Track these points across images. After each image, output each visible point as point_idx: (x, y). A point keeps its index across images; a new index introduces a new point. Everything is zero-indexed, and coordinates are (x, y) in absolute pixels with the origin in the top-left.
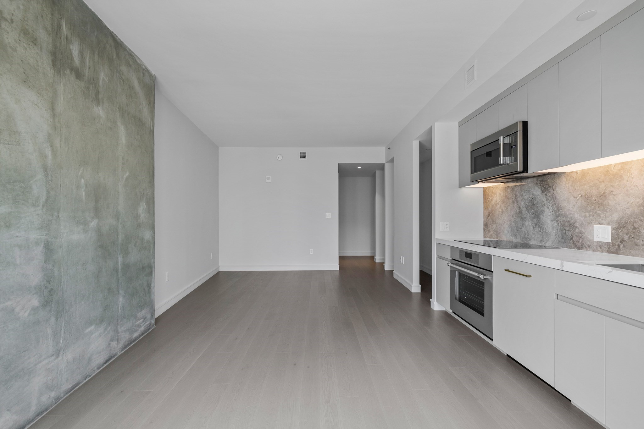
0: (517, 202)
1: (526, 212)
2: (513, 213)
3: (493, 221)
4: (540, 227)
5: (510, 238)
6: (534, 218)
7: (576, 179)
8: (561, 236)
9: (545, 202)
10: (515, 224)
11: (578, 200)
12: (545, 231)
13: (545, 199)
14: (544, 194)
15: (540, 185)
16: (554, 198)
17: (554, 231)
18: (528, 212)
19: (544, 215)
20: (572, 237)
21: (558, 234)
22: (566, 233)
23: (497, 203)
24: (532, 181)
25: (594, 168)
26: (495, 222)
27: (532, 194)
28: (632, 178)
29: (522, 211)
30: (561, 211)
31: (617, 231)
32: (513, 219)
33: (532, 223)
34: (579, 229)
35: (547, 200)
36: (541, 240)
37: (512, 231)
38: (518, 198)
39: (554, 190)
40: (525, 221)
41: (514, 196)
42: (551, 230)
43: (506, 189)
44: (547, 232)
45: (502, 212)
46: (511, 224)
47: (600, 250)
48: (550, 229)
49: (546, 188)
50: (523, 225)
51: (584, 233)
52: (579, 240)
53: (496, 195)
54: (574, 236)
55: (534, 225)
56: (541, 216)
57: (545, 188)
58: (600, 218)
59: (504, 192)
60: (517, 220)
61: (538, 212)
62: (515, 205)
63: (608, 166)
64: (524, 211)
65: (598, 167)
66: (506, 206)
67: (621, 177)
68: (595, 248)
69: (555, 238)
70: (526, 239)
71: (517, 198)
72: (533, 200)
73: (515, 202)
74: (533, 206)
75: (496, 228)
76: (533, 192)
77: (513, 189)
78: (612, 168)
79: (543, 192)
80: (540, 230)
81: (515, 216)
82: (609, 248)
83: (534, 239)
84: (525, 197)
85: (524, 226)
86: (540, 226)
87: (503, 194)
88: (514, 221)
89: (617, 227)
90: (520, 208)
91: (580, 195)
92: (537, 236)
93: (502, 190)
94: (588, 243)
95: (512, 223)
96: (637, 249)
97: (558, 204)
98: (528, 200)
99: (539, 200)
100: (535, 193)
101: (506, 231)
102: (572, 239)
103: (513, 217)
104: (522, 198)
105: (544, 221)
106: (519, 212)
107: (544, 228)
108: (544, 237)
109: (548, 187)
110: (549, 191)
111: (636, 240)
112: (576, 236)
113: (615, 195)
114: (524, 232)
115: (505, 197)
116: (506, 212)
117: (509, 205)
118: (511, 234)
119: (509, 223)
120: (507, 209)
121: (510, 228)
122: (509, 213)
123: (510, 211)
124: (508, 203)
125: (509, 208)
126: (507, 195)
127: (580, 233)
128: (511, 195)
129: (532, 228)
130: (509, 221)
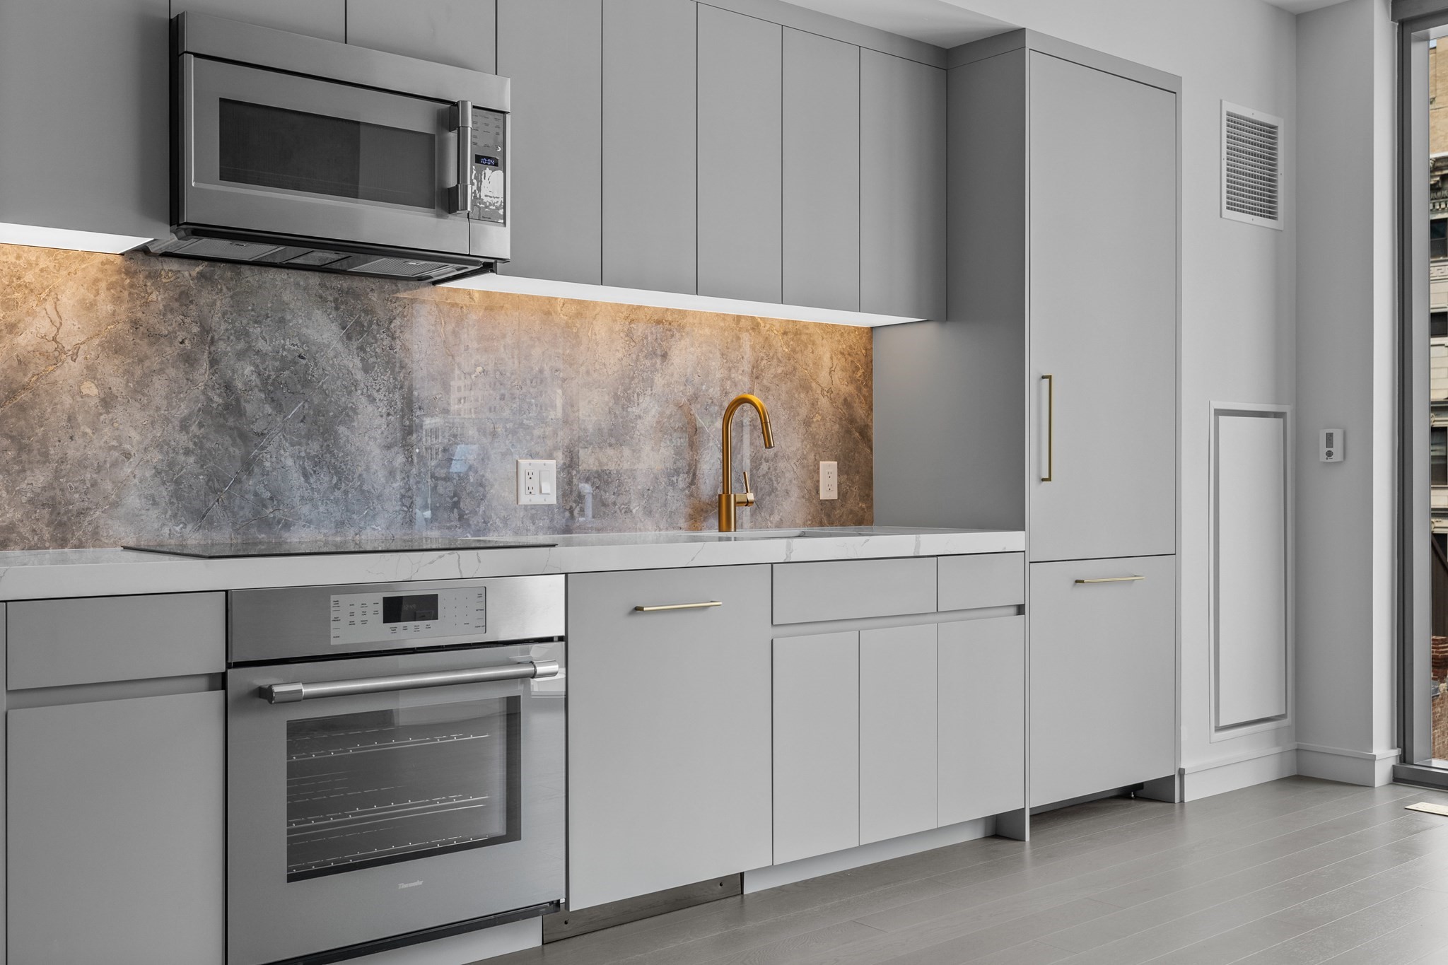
0: (214, 362)
1: (268, 409)
2: (183, 410)
3: (22, 448)
4: (338, 472)
5: (166, 530)
6: (309, 436)
9: (359, 376)
10: (202, 462)
12: (361, 486)
13: (360, 365)
14: (355, 344)
15: (337, 308)
16: (395, 365)
17: (395, 485)
18: (279, 408)
19: (355, 424)
20: (456, 499)
23: (61, 350)
24: (298, 284)
25: (519, 296)
26: (45, 456)
27: (299, 335)
28: (597, 344)
29: (243, 403)
30: (418, 413)
31: (569, 473)
32: (183, 440)
33: (299, 457)
34: (477, 472)
35: (367, 369)
36: (343, 523)
37: (177, 495)
38: (222, 346)
39: (393, 339)
40: (263, 448)
41: (195, 329)
42: (383, 480)
43: (132, 286)
44: (365, 488)
45: (107, 401)
46: (171, 465)
47: (532, 528)
48: (381, 476)
49: (363, 326)
50: (248, 465)
51: (492, 486)
52: (478, 506)
53: (49, 306)
54: (464, 495)
55: (308, 466)
56: (342, 429)
57: (358, 323)
58: (532, 439)
59: (117, 300)
60: (208, 445)
61: (328, 412)
62: (202, 374)
63: (551, 300)
64: (255, 405)
66: (139, 373)
67: (577, 336)
68: (519, 524)
70: (266, 524)
71: (212, 342)
72: (304, 362)
73: (196, 360)
74: (303, 386)
75: (49, 487)
76: (304, 330)
77: (182, 293)
78: (559, 309)
79: (349, 338)
80: (335, 481)
81: (201, 425)
82: (552, 520)
83: (310, 522)
84: (261, 345)
85: (256, 470)
86: (335, 468)
87: (110, 308)
88: (191, 446)
89: (567, 463)
90: (228, 387)
91: (479, 369)
92: (322, 509)
93: (103, 285)
94: (504, 513)
95: (182, 458)
96: (604, 513)
97: (411, 390)
98: (274, 358)
99: (333, 366)
100: (311, 333)
101: (133, 501)
102: (456, 505)
103: (184, 427)
104: (241, 346)
105: (353, 449)
106: (227, 407)
107: (356, 476)
108: (356, 508)
109: (371, 323)
110: (374, 337)
111: (602, 493)
112: (468, 494)
113: (563, 380)
114: (256, 494)
115: (128, 327)
116: (138, 405)
117: (156, 366)
118: (170, 512)
119: (156, 457)
120: (140, 388)
121: (164, 483)
122: (158, 409)
123: (167, 397)
124: (147, 357)
125: (159, 386)
126: (139, 315)
127: (481, 485)
128: (169, 316)
129: (296, 478)
130: (159, 446)
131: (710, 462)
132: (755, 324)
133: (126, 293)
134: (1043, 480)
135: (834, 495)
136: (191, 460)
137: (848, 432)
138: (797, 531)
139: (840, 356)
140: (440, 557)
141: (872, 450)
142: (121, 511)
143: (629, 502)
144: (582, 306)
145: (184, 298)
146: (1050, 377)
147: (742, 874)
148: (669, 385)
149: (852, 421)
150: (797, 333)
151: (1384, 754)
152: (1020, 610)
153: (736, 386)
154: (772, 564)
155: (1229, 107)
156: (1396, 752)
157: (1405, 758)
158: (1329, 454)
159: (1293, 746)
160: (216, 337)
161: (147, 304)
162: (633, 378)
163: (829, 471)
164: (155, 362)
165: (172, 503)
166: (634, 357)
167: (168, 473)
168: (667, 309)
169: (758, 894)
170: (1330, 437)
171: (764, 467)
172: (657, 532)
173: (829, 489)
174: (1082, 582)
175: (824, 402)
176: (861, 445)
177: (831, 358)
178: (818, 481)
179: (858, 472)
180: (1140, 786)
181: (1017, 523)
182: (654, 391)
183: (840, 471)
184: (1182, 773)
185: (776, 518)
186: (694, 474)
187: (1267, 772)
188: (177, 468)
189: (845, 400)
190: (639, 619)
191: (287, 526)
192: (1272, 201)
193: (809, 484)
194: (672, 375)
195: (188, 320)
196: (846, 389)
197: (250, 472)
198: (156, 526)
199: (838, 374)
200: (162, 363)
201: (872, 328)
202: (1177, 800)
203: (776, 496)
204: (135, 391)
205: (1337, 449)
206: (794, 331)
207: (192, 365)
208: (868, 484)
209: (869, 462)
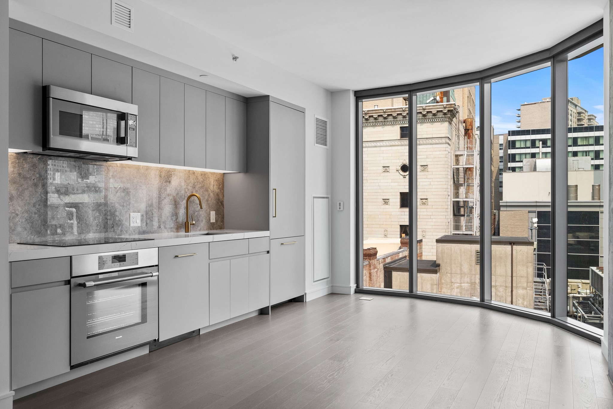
0: (43, 186)
2: (34, 200)
5: (29, 238)
6: (71, 208)
7: (116, 171)
8: (103, 226)
10: (39, 216)
11: (118, 191)
12: (86, 222)
13: (86, 186)
15: (79, 169)
17: (96, 222)
18: (62, 199)
20: (113, 225)
21: (99, 224)
22: (107, 222)
25: (130, 165)
27: (68, 177)
28: (152, 179)
31: (144, 217)
34: (118, 217)
37: (32, 227)
38: (45, 181)
39: (95, 178)
40: (57, 212)
41: (38, 176)
43: (19, 163)
44: (87, 223)
45: (11, 198)
46: (30, 217)
47: (134, 233)
48: (92, 219)
49: (86, 174)
50: (53, 217)
51: (123, 221)
54: (115, 224)
56: (80, 205)
58: (134, 207)
59: (14, 167)
60: (41, 211)
62: (40, 189)
63: (139, 166)
65: (132, 165)
66: (21, 189)
67: (146, 176)
68: (130, 232)
69: (96, 229)
70: (58, 235)
73: (38, 185)
74: (69, 193)
78: (141, 169)
79: (82, 178)
80: (78, 221)
81: (39, 205)
82: (139, 231)
83: (71, 234)
84: (57, 180)
85: (56, 218)
87: (12, 169)
88: (36, 211)
89: (144, 214)
91: (119, 187)
94: (126, 229)
95: (34, 215)
98: (61, 184)
99: (78, 186)
101: (19, 229)
104: (51, 181)
107: (84, 219)
110: (90, 178)
111: (153, 222)
113: (142, 190)
114: (55, 226)
115: (17, 175)
116: (20, 199)
117: (26, 187)
118: (30, 232)
119: (26, 215)
120: (21, 195)
121: (28, 223)
122: (27, 200)
123: (29, 197)
124: (23, 184)
125: (27, 193)
126: (21, 171)
127: (120, 221)
128: (30, 172)
130: (27, 212)
131: (182, 212)
132: (194, 173)
133: (17, 165)
134: (274, 217)
135: (214, 221)
136: (36, 216)
137: (218, 203)
138: (206, 232)
139: (216, 181)
140: (127, 244)
141: (224, 208)
142: (15, 232)
143: (160, 225)
144: (148, 168)
145: (34, 166)
146: (275, 189)
147: (199, 329)
148: (171, 190)
149: (219, 200)
150: (205, 175)
151: (353, 286)
152: (268, 252)
153: (189, 190)
154: (209, 242)
155: (316, 116)
156: (356, 285)
157: (358, 286)
158: (340, 208)
159: (330, 285)
160: (44, 178)
161: (23, 168)
162: (161, 188)
163: (213, 214)
164: (25, 186)
165: (31, 229)
166: (162, 182)
167: (30, 220)
168: (171, 168)
169: (204, 334)
170: (340, 203)
171: (196, 213)
172: (168, 233)
173: (213, 220)
174: (283, 244)
175: (212, 194)
176: (221, 207)
177: (214, 182)
178: (210, 217)
179: (220, 214)
180: (295, 298)
181: (267, 228)
182: (167, 192)
183: (216, 214)
184: (306, 294)
185: (199, 228)
186: (178, 216)
187: (325, 292)
188: (32, 218)
189: (217, 194)
190: (177, 259)
192: (326, 141)
193: (208, 218)
194: (172, 187)
195: (35, 173)
196: (217, 191)
197: (54, 219)
198: (26, 236)
199: (215, 187)
200: (27, 186)
201: (224, 173)
202: (304, 301)
203: (199, 222)
204: (20, 195)
205: (342, 207)
206: (204, 174)
207: (37, 187)
208: (223, 218)
209: (223, 211)
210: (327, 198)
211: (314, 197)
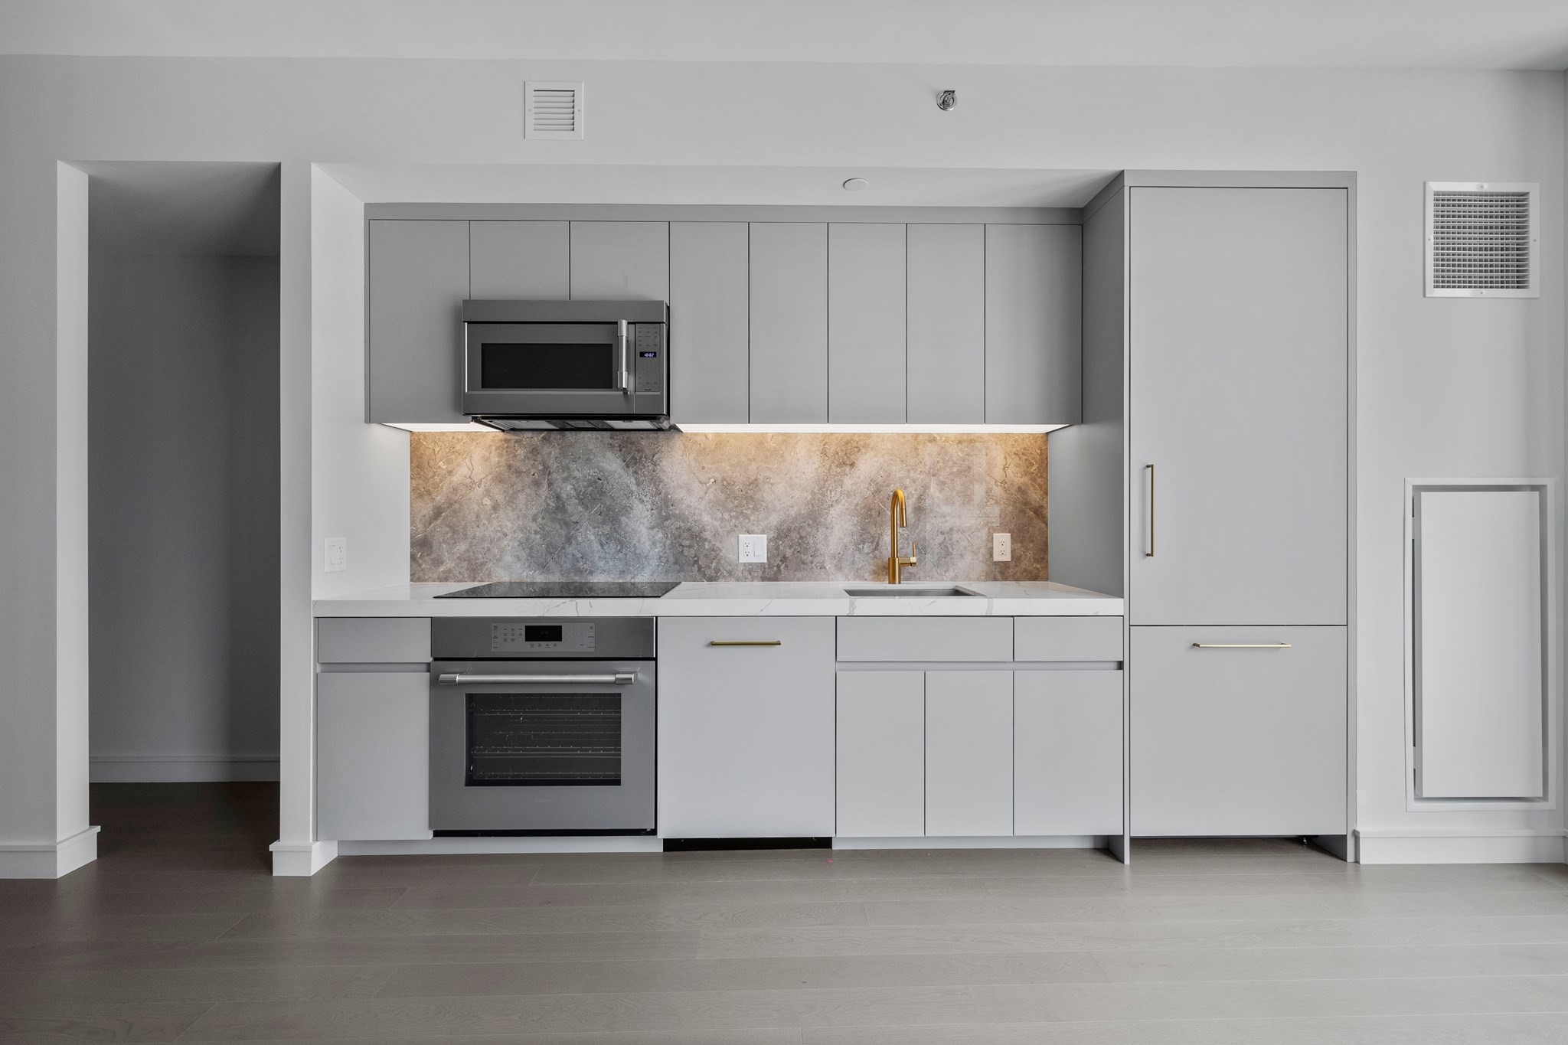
0: (550, 484)
1: (580, 508)
2: (534, 511)
3: (455, 532)
4: (621, 543)
5: (525, 574)
6: (604, 523)
7: (704, 449)
8: (672, 559)
9: (634, 488)
10: (544, 537)
11: (708, 489)
12: (635, 551)
13: (634, 482)
14: (631, 470)
15: (620, 450)
16: (656, 481)
17: (656, 550)
18: (586, 508)
19: (631, 515)
20: (696, 559)
21: (666, 555)
22: (683, 551)
23: (473, 483)
24: (598, 438)
25: (739, 434)
26: (465, 535)
27: (598, 467)
28: (798, 460)
29: (566, 506)
30: (671, 508)
31: (776, 543)
32: (534, 526)
33: (598, 535)
34: (710, 542)
35: (638, 484)
36: (624, 572)
37: (530, 555)
38: (555, 475)
39: (655, 465)
40: (578, 530)
41: (541, 467)
42: (649, 548)
43: (508, 447)
44: (637, 552)
45: (495, 507)
46: (527, 539)
47: (749, 577)
48: (648, 545)
49: (636, 459)
50: (569, 539)
51: (721, 550)
52: (711, 563)
53: (467, 461)
54: (702, 556)
55: (603, 539)
56: (623, 519)
57: (633, 458)
58: (749, 522)
59: (500, 455)
60: (547, 529)
61: (615, 509)
62: (544, 491)
63: (763, 435)
64: (573, 507)
65: (746, 433)
66: (511, 492)
67: (782, 456)
68: (740, 574)
69: (657, 564)
70: (579, 571)
71: (549, 474)
72: (601, 482)
73: (541, 484)
74: (600, 495)
75: (467, 551)
76: (601, 464)
77: (533, 449)
78: (769, 440)
79: (628, 467)
80: (619, 548)
81: (543, 518)
82: (764, 572)
83: (604, 571)
84: (576, 474)
85: (573, 542)
86: (619, 540)
87: (497, 459)
88: (538, 529)
89: (776, 536)
90: (558, 498)
91: (713, 480)
92: (611, 564)
93: (493, 448)
94: (729, 568)
95: (533, 536)
96: (804, 569)
97: (667, 494)
98: (584, 481)
99: (618, 483)
100: (605, 465)
101: (508, 558)
102: (696, 562)
103: (534, 519)
104: (565, 475)
105: (630, 530)
106: (557, 508)
107: (632, 545)
108: (632, 563)
109: (641, 457)
110: (643, 465)
111: (802, 555)
112: (704, 556)
113: (772, 484)
114: (573, 555)
115: (506, 468)
116: (510, 508)
117: (520, 488)
118: (527, 565)
119: (520, 535)
120: (511, 500)
121: (524, 549)
122: (521, 510)
123: (525, 504)
124: (515, 484)
125: (521, 498)
126: (511, 462)
127: (713, 550)
128: (527, 461)
129: (596, 546)
130: (522, 530)
132: (932, 439)
133: (505, 451)
134: (1148, 555)
135: (1007, 558)
136: (538, 537)
137: (1022, 511)
139: (1014, 456)
140: (564, 603)
141: (1047, 524)
142: (502, 564)
143: (824, 562)
144: (787, 437)
145: (535, 451)
146: (1152, 466)
147: (831, 837)
148: (856, 484)
149: (1026, 503)
150: (972, 441)
152: (1120, 665)
153: (914, 482)
154: (836, 617)
155: (1439, 185)
160: (552, 471)
161: (515, 456)
162: (827, 481)
163: (1002, 541)
164: (519, 486)
165: (528, 560)
166: (828, 467)
167: (526, 544)
168: (855, 434)
169: (848, 852)
172: (846, 582)
173: (1002, 553)
174: (1198, 646)
175: (998, 491)
176: (1036, 521)
177: (1005, 458)
178: (992, 548)
179: (1032, 541)
182: (844, 488)
183: (1014, 540)
184: (1357, 835)
186: (878, 543)
188: (531, 541)
189: (1019, 488)
191: (591, 573)
192: (1521, 270)
193: (983, 550)
194: (859, 477)
195: (536, 463)
196: (1020, 480)
197: (570, 543)
198: (520, 571)
199: (1012, 470)
200: (523, 486)
201: (1048, 433)
202: (1350, 857)
203: (951, 558)
204: (509, 501)
206: (969, 441)
207: (538, 487)
208: (1043, 550)
209: (1044, 534)
210: (1533, 488)
211: (1419, 489)
